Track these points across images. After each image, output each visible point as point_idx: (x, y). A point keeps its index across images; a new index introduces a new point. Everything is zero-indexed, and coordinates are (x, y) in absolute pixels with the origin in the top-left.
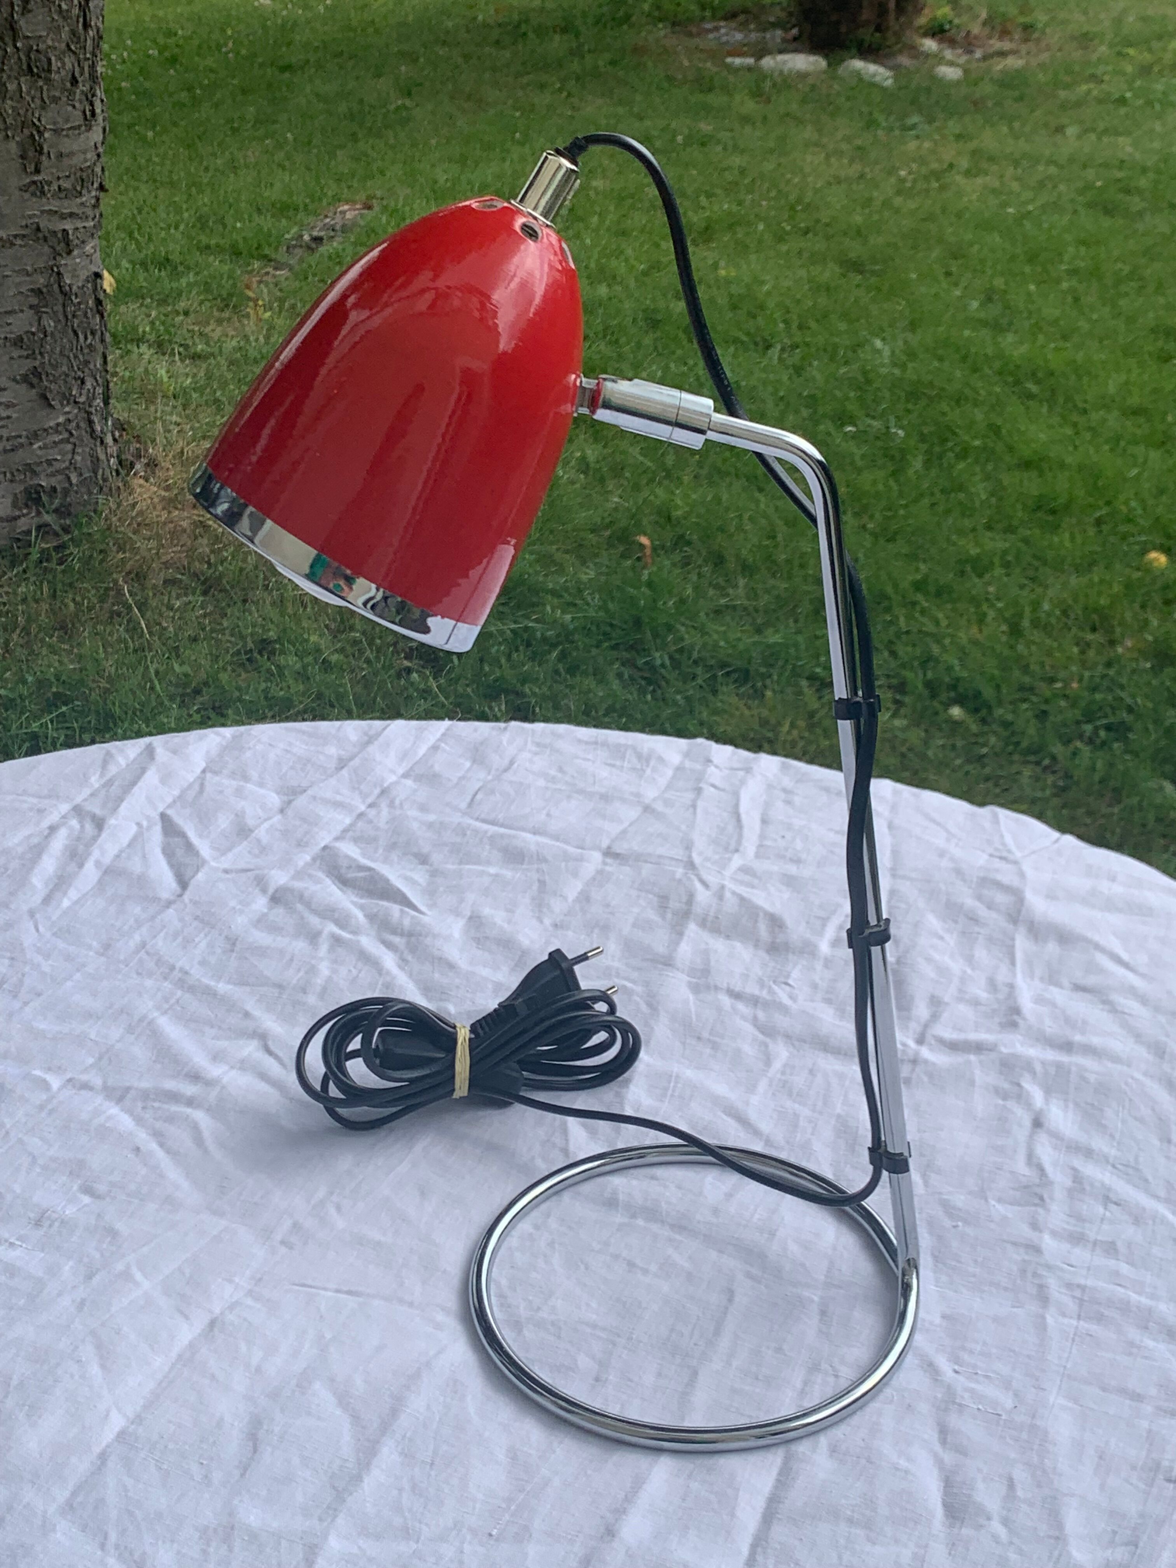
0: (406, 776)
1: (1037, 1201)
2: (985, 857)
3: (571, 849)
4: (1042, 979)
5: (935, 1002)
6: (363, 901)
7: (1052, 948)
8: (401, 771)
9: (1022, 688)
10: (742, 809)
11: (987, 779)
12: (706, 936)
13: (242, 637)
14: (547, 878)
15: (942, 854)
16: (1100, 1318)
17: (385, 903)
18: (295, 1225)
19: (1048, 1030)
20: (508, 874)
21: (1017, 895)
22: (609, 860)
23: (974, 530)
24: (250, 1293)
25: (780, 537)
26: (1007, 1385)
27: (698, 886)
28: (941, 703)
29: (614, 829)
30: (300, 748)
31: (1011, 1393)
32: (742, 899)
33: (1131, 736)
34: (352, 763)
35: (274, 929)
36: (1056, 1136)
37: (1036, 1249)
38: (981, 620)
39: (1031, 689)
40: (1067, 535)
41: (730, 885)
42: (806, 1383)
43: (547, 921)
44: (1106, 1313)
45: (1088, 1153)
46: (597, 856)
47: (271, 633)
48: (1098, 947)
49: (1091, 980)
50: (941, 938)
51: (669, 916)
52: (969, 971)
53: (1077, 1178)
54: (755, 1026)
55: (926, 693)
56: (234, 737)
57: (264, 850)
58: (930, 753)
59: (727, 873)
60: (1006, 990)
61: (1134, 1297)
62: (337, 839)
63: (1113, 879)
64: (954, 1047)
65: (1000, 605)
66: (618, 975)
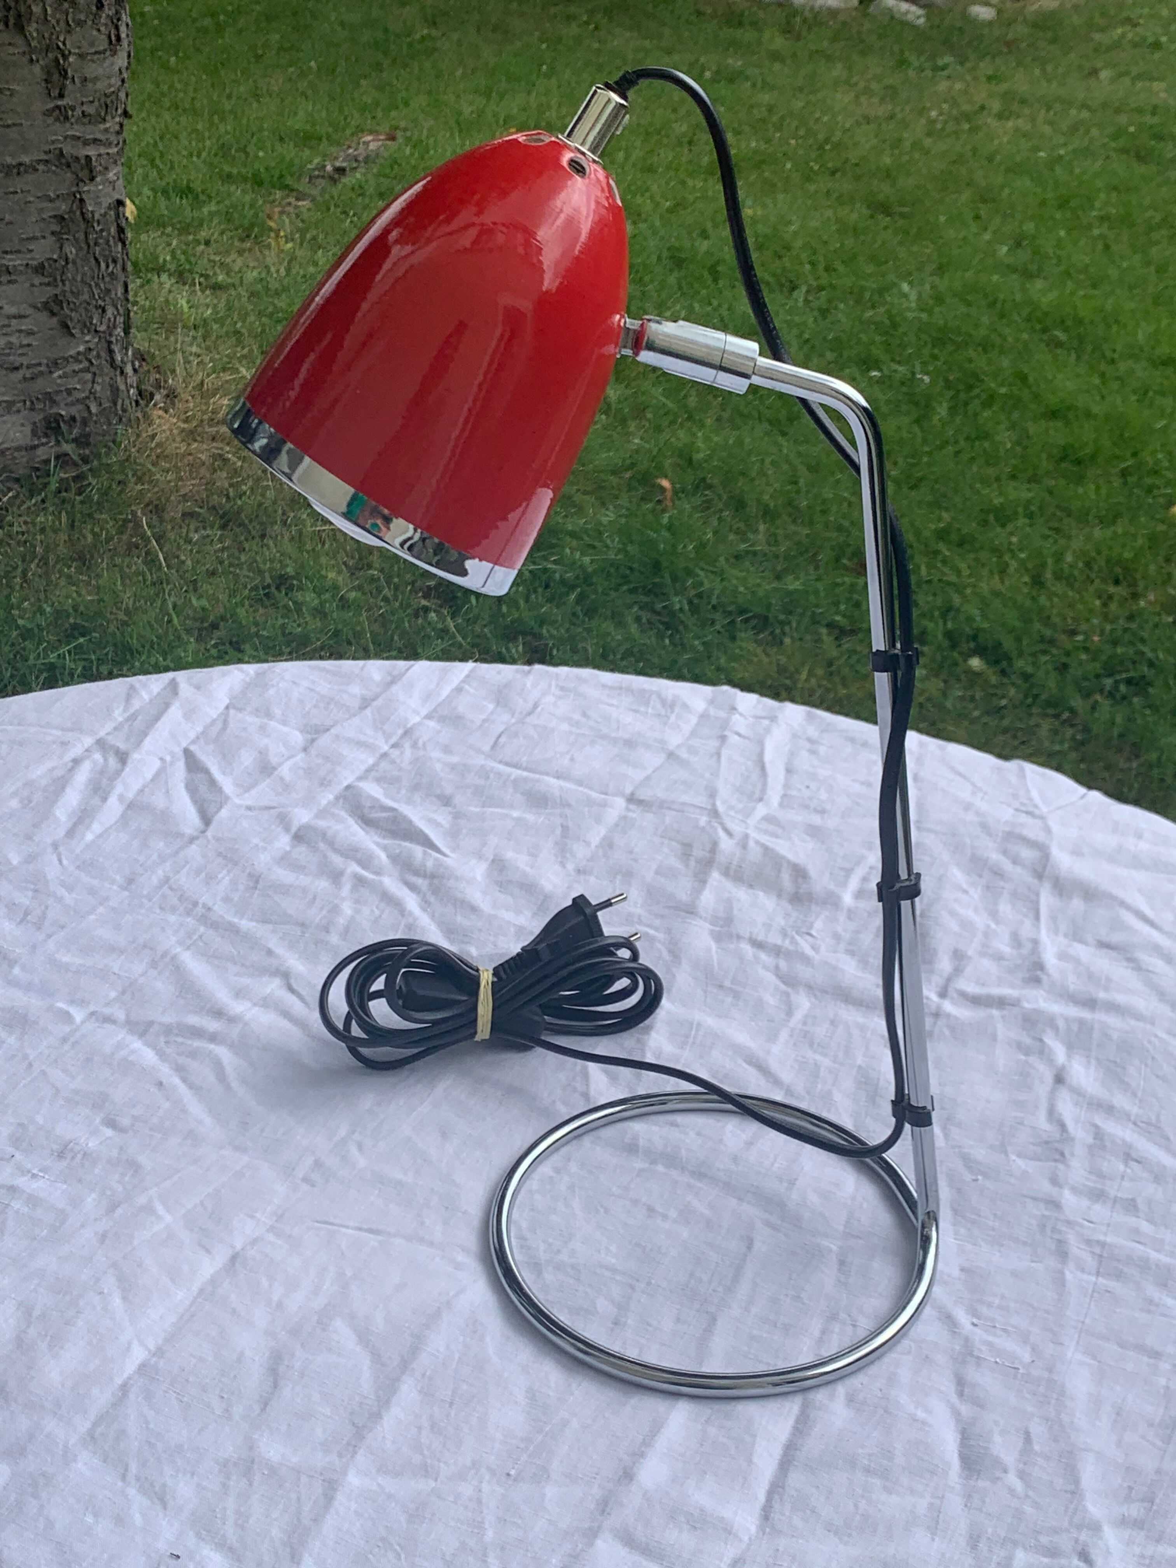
0: (429, 717)
1: (1057, 1157)
2: (1011, 811)
3: (594, 795)
4: (1066, 935)
5: (958, 956)
6: (386, 842)
7: (1077, 904)
8: (424, 712)
9: (1042, 640)
10: (768, 757)
11: (1005, 731)
12: (728, 884)
13: (260, 572)
14: (570, 824)
15: (967, 807)
16: (1119, 1275)
17: (407, 844)
18: (318, 1164)
19: (1072, 988)
20: (531, 817)
21: (1043, 850)
22: (632, 807)
23: (998, 479)
24: (271, 1229)
25: (802, 482)
26: (1025, 1338)
27: (721, 834)
28: (961, 653)
29: (638, 775)
30: (324, 687)
31: (1029, 1349)
32: (766, 849)
33: (1151, 690)
34: (375, 704)
35: (297, 867)
36: (1077, 1092)
37: (1055, 1204)
38: (1003, 571)
39: (1052, 642)
40: (1092, 487)
41: (754, 834)
42: (823, 1332)
43: (570, 867)
44: (1125, 1269)
45: (1109, 1110)
46: (620, 802)
47: (289, 570)
48: (1123, 904)
49: (1116, 938)
50: (965, 892)
51: (692, 863)
52: (993, 926)
53: (1098, 1134)
54: (777, 975)
55: (946, 643)
56: (258, 674)
57: (287, 787)
58: (949, 704)
59: (752, 821)
60: (1029, 945)
61: (1154, 1255)
62: (360, 778)
63: (1139, 836)
64: (976, 1001)
65: (1023, 556)
66: (640, 922)
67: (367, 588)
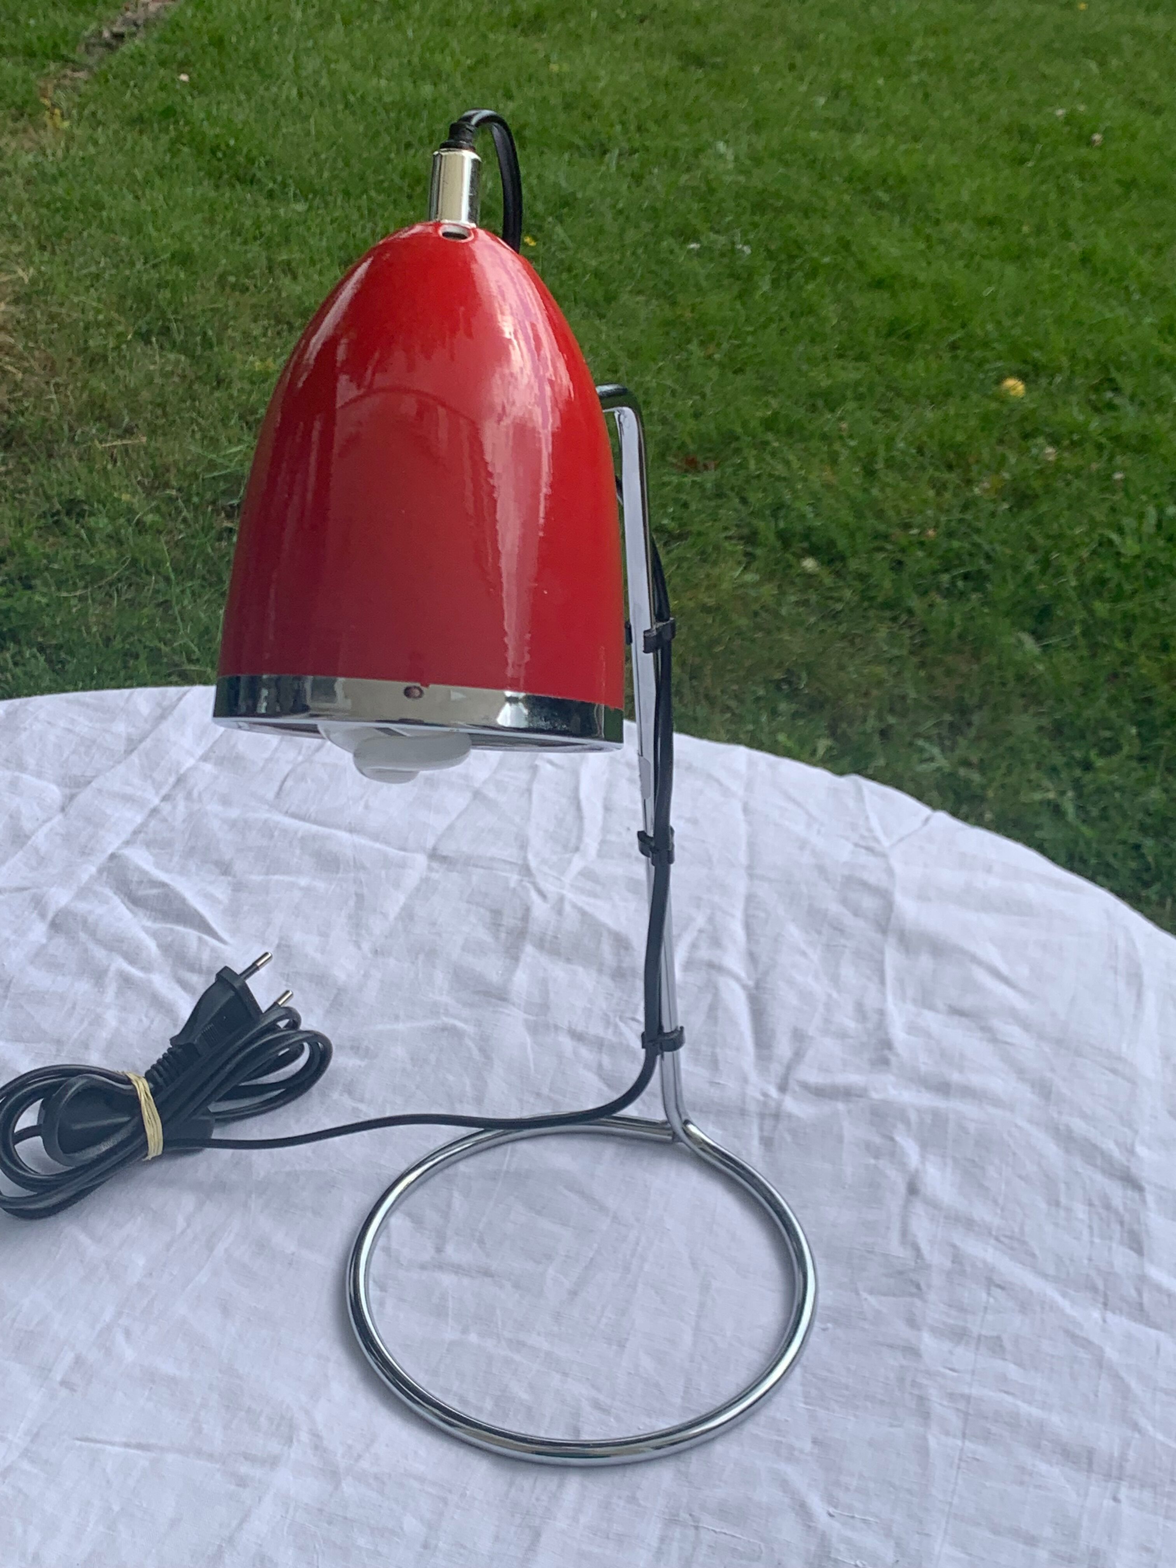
0: (205, 758)
1: (914, 1290)
2: (850, 847)
3: (392, 852)
4: (914, 1001)
5: (798, 1036)
6: (158, 926)
7: (925, 961)
8: (200, 752)
9: (877, 536)
10: (582, 795)
12: (544, 959)
13: (48, 498)
14: (365, 891)
15: (803, 844)
16: (986, 1437)
17: (180, 928)
18: (79, 1361)
19: (923, 1068)
20: (320, 885)
21: (885, 897)
22: (435, 865)
23: (825, 358)
24: (26, 1453)
25: (623, 369)
26: (888, 1532)
27: (534, 896)
28: (794, 554)
29: (439, 823)
30: (84, 726)
31: (892, 1543)
32: (583, 913)
33: (989, 586)
34: (142, 746)
35: (54, 966)
36: (933, 1204)
37: (912, 1351)
38: (833, 459)
39: (886, 537)
40: (921, 363)
41: (570, 895)
42: (662, 1539)
43: (366, 946)
44: (994, 1429)
45: (969, 1224)
46: (421, 860)
48: (975, 959)
49: (968, 1002)
50: (804, 954)
51: (503, 935)
52: (835, 995)
53: (957, 1257)
54: (600, 1076)
55: (778, 544)
56: (8, 714)
57: (42, 861)
59: (567, 879)
60: (875, 1017)
61: (1024, 1408)
62: (127, 843)
63: (989, 870)
64: (820, 1093)
65: (853, 443)
66: (447, 1013)
67: (164, 508)
